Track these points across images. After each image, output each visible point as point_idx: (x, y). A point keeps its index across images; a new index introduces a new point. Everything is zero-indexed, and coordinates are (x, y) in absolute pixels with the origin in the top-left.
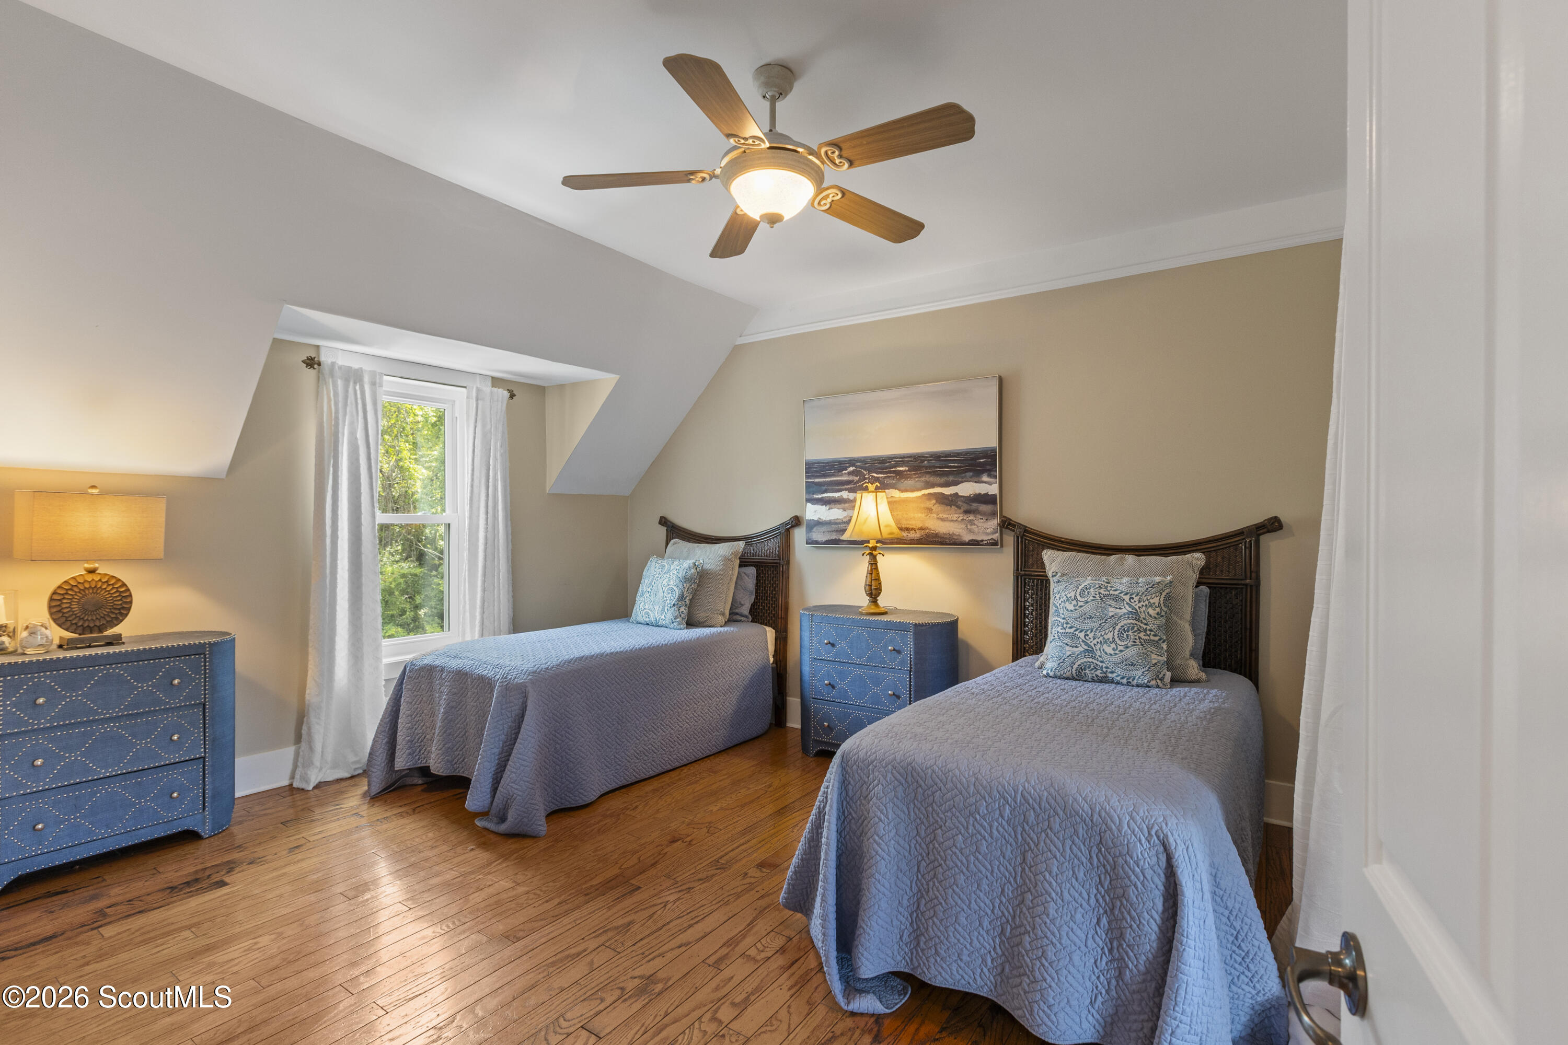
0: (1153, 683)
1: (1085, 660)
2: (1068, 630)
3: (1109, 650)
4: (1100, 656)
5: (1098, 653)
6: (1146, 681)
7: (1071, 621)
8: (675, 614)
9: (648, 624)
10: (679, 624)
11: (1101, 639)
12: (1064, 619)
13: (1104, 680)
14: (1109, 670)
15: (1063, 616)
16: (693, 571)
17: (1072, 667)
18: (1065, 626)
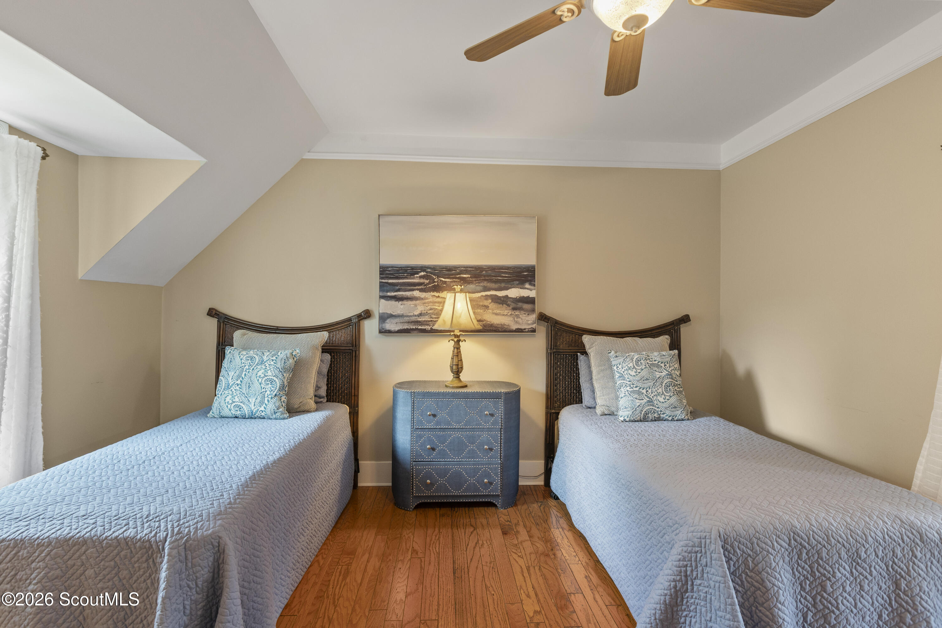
0: (686, 417)
1: (648, 407)
2: (635, 389)
3: (661, 400)
4: (657, 404)
5: (655, 402)
6: (683, 417)
7: (635, 382)
8: (277, 405)
9: (236, 417)
10: (282, 414)
11: (656, 392)
12: (629, 381)
13: (658, 419)
14: (662, 413)
15: (628, 380)
16: (291, 361)
17: (641, 413)
18: (632, 386)
